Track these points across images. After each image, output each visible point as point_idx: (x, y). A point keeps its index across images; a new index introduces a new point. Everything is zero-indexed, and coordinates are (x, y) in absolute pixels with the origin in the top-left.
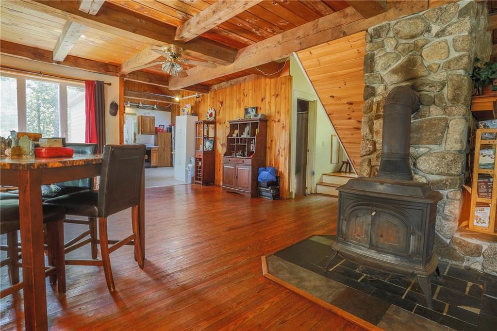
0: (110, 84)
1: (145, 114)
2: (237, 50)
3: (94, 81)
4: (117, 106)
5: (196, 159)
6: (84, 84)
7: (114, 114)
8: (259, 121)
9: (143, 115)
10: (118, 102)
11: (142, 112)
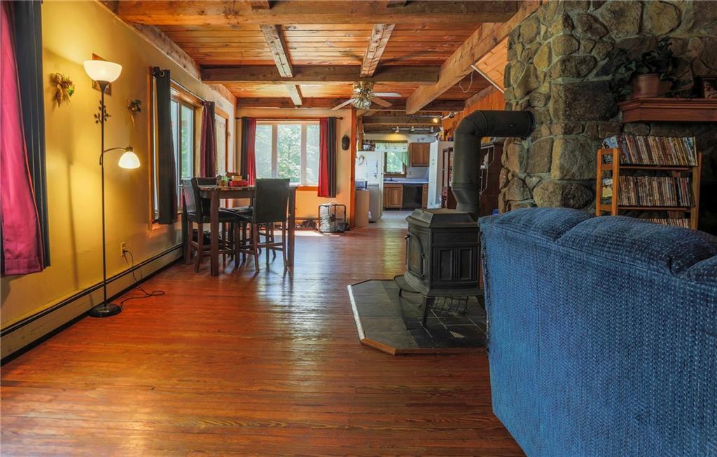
0: (341, 118)
1: (418, 140)
2: (440, 66)
3: (326, 118)
4: (349, 139)
5: (443, 196)
6: (319, 122)
7: (346, 148)
8: (493, 146)
9: (416, 141)
10: (349, 135)
11: (414, 139)
